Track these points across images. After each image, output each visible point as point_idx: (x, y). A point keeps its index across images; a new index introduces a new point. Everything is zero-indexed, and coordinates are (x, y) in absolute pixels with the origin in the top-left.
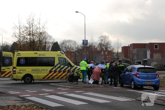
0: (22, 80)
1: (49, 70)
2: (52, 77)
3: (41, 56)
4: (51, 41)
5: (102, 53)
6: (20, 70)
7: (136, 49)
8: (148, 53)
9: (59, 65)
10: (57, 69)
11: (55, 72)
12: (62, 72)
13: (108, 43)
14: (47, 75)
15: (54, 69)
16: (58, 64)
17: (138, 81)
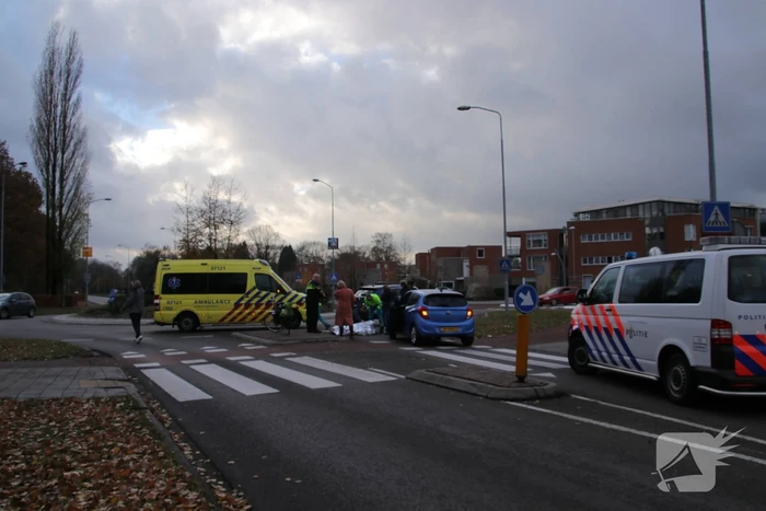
0: (173, 324)
1: (233, 302)
2: (240, 317)
3: (217, 271)
4: (278, 244)
5: (378, 266)
6: (168, 303)
7: (442, 259)
8: (466, 264)
9: (257, 290)
10: (252, 299)
11: (248, 305)
12: (263, 307)
13: (389, 248)
14: (229, 314)
15: (246, 299)
16: (254, 288)
17: (426, 327)
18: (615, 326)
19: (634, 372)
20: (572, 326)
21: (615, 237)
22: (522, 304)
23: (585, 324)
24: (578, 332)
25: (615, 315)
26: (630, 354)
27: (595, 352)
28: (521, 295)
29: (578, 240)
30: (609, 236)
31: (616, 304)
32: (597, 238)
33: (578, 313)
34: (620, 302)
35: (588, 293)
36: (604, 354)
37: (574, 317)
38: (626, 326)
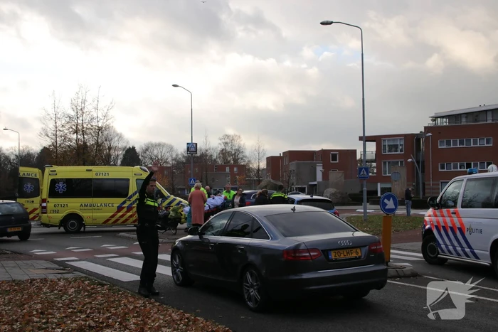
0: (59, 227)
1: (116, 205)
3: (101, 177)
4: (121, 145)
5: (228, 169)
6: (55, 206)
7: (295, 163)
8: (319, 170)
10: (133, 203)
11: (129, 209)
14: (113, 216)
15: (128, 203)
18: (458, 225)
19: (473, 260)
20: (425, 226)
21: (475, 142)
22: (386, 208)
23: (436, 224)
24: (430, 230)
25: (458, 217)
26: (469, 247)
27: (443, 246)
28: (386, 201)
29: (435, 145)
30: (468, 141)
31: (459, 209)
32: (455, 143)
33: (430, 216)
34: (462, 207)
35: (438, 200)
36: (451, 248)
37: (427, 218)
38: (467, 226)
